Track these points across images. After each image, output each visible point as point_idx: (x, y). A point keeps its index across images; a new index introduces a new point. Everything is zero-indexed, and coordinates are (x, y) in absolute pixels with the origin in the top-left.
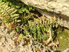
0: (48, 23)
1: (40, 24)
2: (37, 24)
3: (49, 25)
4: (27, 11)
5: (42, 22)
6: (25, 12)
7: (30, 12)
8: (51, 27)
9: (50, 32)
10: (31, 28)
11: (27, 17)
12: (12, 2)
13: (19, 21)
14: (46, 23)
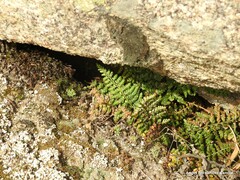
0: (229, 118)
1: (210, 123)
2: (203, 125)
3: (231, 124)
4: (180, 100)
5: (216, 118)
6: (175, 101)
7: (185, 99)
8: (235, 127)
9: (235, 139)
10: (192, 135)
11: (181, 111)
12: (145, 82)
13: (165, 121)
14: (223, 119)
